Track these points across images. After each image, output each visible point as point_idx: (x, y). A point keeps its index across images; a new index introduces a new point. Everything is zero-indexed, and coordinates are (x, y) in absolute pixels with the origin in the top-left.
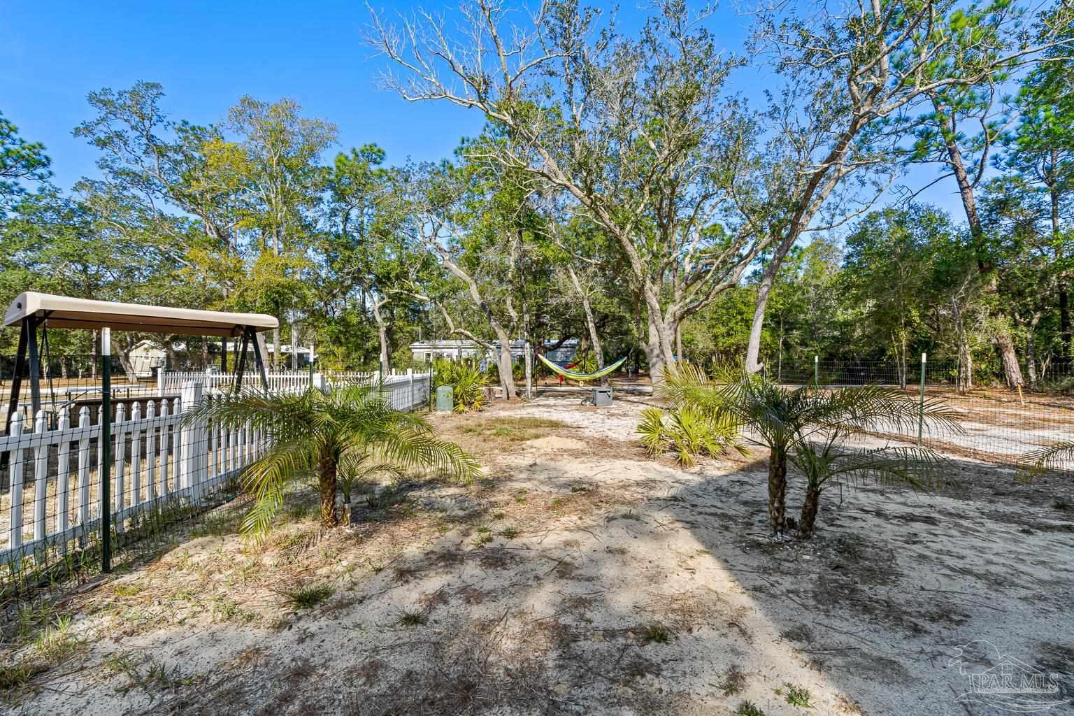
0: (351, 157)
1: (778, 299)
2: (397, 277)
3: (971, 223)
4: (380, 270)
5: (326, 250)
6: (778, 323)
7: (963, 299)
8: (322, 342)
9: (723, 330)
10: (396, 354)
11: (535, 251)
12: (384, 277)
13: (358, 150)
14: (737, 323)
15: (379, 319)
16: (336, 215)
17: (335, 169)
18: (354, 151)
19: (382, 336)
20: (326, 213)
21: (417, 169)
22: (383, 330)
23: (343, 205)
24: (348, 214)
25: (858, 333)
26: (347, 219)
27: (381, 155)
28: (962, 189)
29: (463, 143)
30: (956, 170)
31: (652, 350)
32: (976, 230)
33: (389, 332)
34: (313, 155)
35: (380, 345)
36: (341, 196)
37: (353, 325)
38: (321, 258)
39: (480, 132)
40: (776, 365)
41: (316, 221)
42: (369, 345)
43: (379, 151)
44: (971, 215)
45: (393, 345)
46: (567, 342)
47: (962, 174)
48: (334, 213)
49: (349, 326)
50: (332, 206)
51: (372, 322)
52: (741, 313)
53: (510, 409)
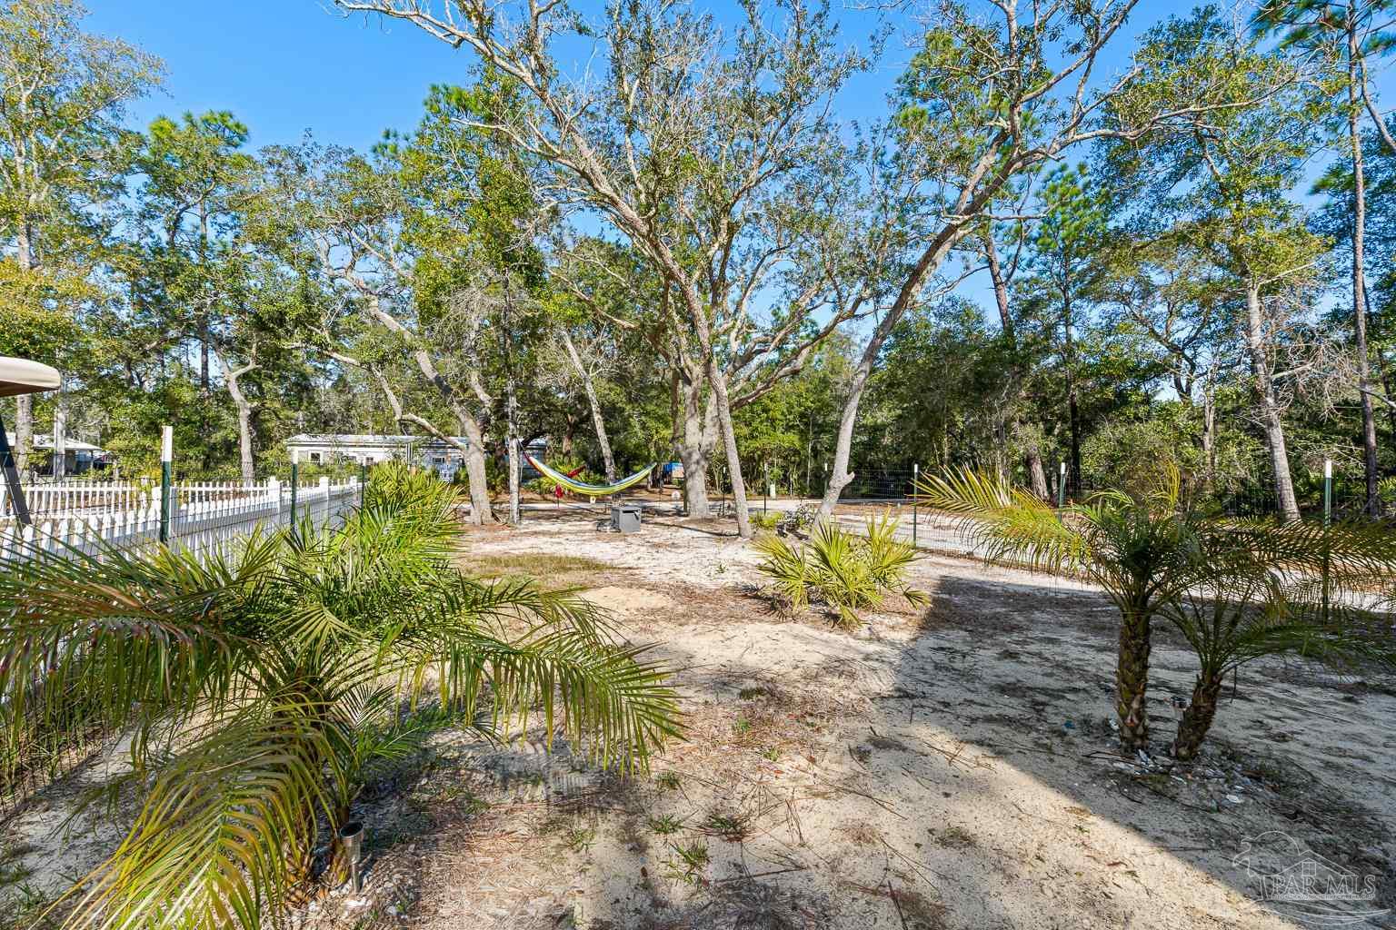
0: (183, 126)
1: (809, 395)
2: (298, 322)
3: (1003, 323)
4: (264, 307)
5: (135, 274)
6: (806, 424)
7: (1004, 404)
8: (123, 430)
9: (746, 431)
10: (267, 454)
11: (528, 304)
12: (271, 319)
13: (197, 118)
14: (761, 422)
15: (237, 395)
16: (153, 217)
17: (152, 139)
18: (189, 118)
19: (244, 424)
20: (130, 213)
21: (322, 154)
22: (244, 414)
23: (169, 202)
24: (179, 219)
25: (887, 441)
26: (174, 227)
27: (241, 135)
28: (996, 285)
29: (387, 136)
30: (990, 263)
31: (690, 454)
32: (1008, 330)
33: (254, 417)
34: (112, 104)
35: (238, 436)
36: (165, 183)
37: (185, 405)
38: (120, 288)
39: (418, 127)
40: (804, 475)
41: (111, 224)
42: (217, 437)
43: (238, 126)
44: (1004, 315)
45: (263, 438)
46: (533, 442)
47: (996, 269)
48: (147, 214)
49: (178, 406)
50: (148, 199)
51: (225, 398)
52: (766, 410)
53: (494, 540)
